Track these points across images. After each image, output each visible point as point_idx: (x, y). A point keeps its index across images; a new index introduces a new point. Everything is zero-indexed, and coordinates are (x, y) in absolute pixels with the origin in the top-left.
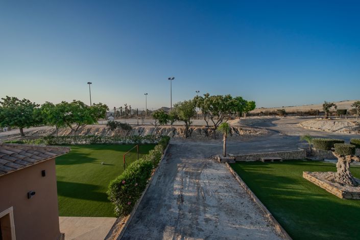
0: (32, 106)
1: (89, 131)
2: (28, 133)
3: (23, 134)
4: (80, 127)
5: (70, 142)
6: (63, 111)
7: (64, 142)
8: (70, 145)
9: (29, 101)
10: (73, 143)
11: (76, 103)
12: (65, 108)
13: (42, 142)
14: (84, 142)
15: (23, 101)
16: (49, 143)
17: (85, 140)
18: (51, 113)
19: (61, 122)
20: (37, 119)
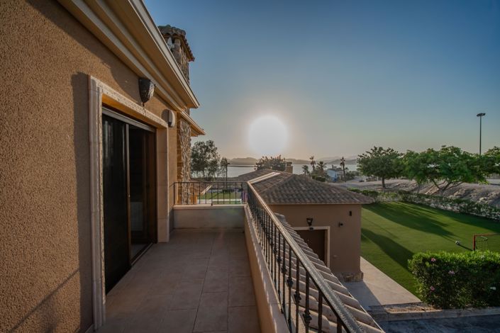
0: (395, 155)
1: (469, 193)
2: (390, 185)
3: (384, 185)
4: (451, 185)
5: (430, 204)
6: (424, 161)
7: (420, 202)
8: (428, 206)
9: (393, 150)
10: (432, 205)
11: (447, 149)
12: (428, 157)
13: (396, 196)
14: (449, 208)
15: (388, 151)
16: (404, 198)
17: (451, 205)
18: (409, 164)
19: (421, 175)
20: (396, 170)
